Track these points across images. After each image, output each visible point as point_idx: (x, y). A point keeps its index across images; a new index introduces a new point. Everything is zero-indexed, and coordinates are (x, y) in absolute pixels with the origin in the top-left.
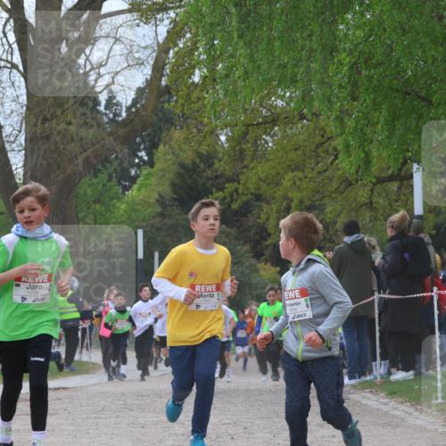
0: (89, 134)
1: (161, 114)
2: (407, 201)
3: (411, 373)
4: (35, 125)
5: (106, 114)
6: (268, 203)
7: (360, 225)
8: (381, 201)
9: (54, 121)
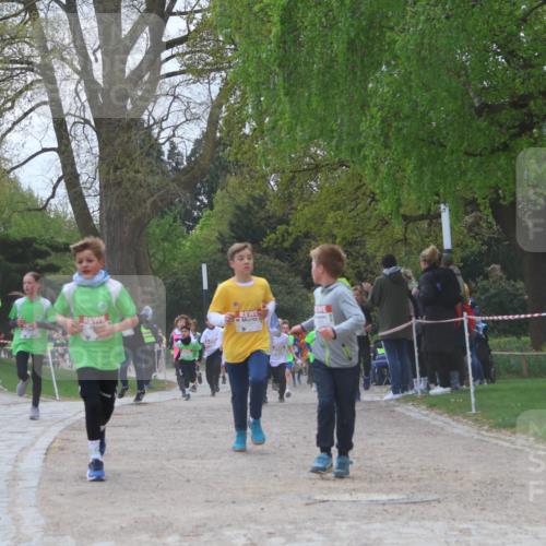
0: (155, 180)
1: (217, 163)
2: (437, 236)
3: (448, 389)
4: (108, 173)
5: (170, 163)
6: (315, 239)
7: (397, 258)
8: (415, 237)
9: (124, 170)
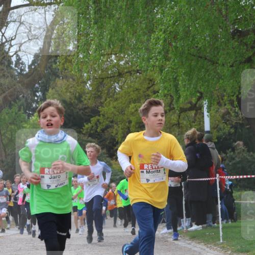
1: (50, 70)
2: (200, 122)
5: (16, 70)
6: (117, 124)
